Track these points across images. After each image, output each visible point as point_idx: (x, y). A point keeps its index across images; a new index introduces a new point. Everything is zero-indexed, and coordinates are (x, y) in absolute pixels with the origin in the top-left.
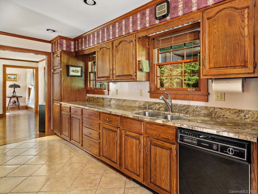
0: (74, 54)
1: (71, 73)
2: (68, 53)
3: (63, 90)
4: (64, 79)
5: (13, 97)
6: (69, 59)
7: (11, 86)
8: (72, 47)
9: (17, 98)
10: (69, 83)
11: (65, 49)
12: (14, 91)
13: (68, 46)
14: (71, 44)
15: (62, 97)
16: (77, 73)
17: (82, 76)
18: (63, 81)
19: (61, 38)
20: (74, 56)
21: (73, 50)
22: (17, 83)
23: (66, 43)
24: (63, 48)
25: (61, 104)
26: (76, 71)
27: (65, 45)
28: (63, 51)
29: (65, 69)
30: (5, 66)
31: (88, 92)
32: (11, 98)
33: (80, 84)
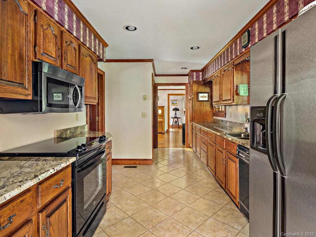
0: (203, 83)
1: (201, 99)
2: (197, 82)
3: (194, 112)
4: (195, 104)
5: (175, 117)
6: (198, 87)
7: (174, 110)
8: (201, 77)
9: (178, 118)
10: (199, 107)
11: (195, 80)
12: (176, 114)
13: (198, 77)
14: (199, 75)
15: (193, 118)
16: (205, 98)
17: (209, 101)
18: (194, 106)
19: (192, 71)
20: (202, 84)
21: (201, 80)
22: (177, 107)
23: (196, 75)
24: (193, 79)
25: (193, 124)
26: (204, 97)
27: (195, 77)
28: (194, 81)
29: (195, 95)
30: (169, 95)
31: (214, 114)
32: (174, 118)
33: (207, 108)
